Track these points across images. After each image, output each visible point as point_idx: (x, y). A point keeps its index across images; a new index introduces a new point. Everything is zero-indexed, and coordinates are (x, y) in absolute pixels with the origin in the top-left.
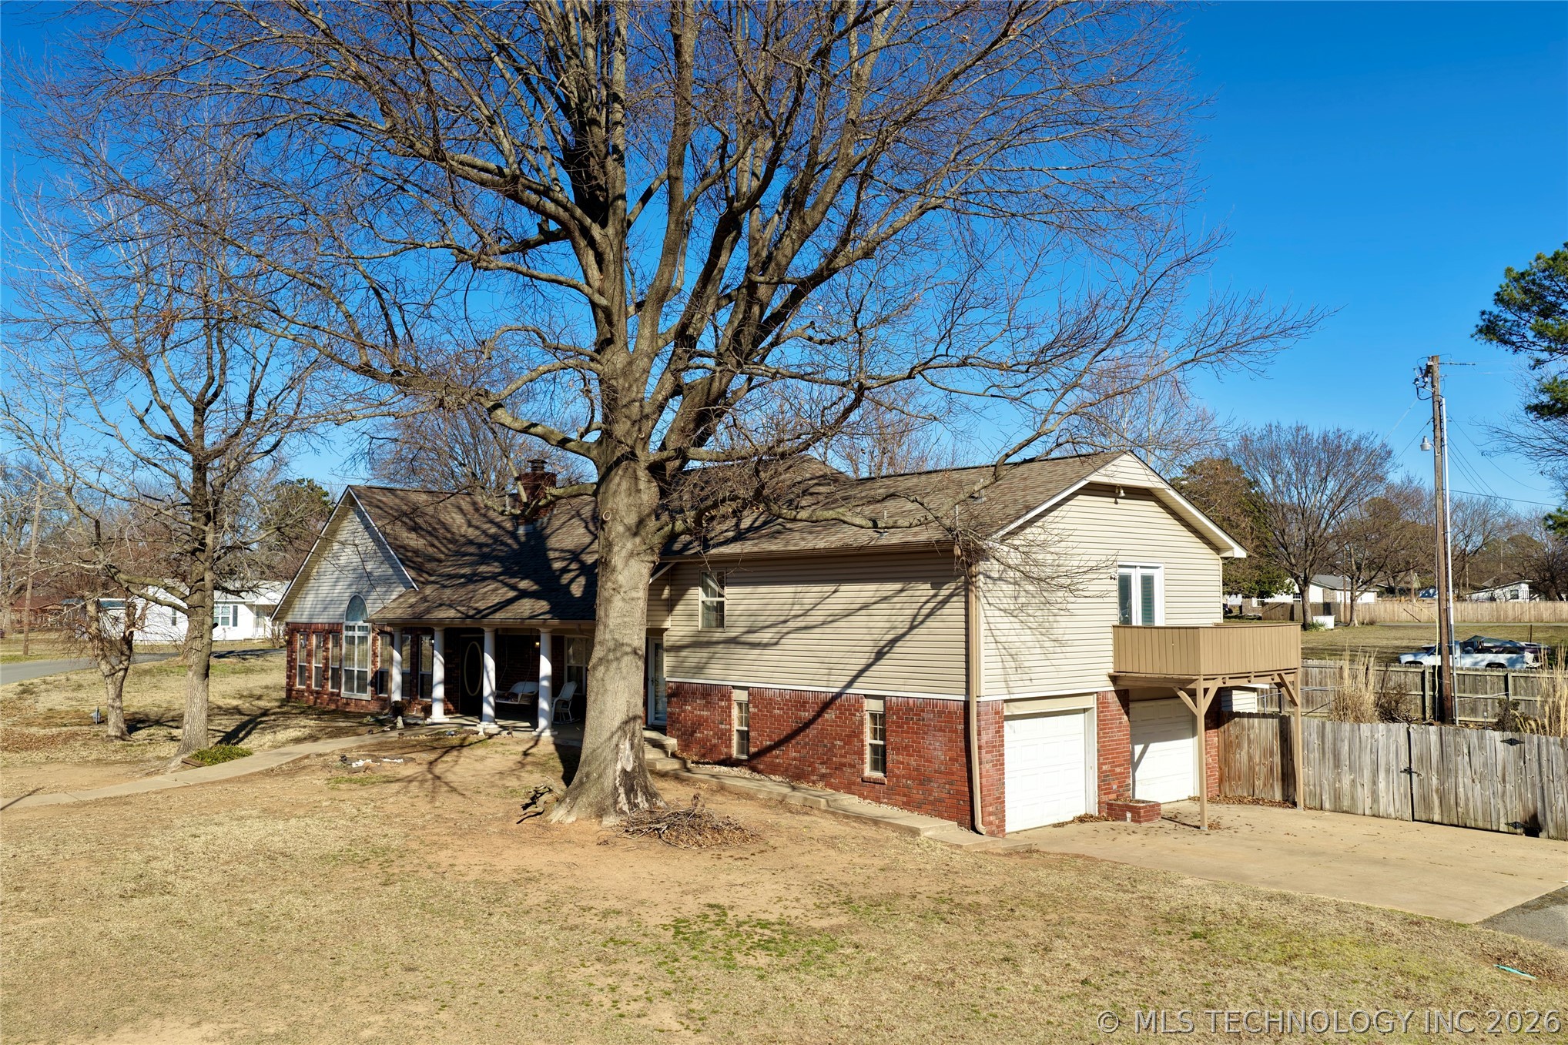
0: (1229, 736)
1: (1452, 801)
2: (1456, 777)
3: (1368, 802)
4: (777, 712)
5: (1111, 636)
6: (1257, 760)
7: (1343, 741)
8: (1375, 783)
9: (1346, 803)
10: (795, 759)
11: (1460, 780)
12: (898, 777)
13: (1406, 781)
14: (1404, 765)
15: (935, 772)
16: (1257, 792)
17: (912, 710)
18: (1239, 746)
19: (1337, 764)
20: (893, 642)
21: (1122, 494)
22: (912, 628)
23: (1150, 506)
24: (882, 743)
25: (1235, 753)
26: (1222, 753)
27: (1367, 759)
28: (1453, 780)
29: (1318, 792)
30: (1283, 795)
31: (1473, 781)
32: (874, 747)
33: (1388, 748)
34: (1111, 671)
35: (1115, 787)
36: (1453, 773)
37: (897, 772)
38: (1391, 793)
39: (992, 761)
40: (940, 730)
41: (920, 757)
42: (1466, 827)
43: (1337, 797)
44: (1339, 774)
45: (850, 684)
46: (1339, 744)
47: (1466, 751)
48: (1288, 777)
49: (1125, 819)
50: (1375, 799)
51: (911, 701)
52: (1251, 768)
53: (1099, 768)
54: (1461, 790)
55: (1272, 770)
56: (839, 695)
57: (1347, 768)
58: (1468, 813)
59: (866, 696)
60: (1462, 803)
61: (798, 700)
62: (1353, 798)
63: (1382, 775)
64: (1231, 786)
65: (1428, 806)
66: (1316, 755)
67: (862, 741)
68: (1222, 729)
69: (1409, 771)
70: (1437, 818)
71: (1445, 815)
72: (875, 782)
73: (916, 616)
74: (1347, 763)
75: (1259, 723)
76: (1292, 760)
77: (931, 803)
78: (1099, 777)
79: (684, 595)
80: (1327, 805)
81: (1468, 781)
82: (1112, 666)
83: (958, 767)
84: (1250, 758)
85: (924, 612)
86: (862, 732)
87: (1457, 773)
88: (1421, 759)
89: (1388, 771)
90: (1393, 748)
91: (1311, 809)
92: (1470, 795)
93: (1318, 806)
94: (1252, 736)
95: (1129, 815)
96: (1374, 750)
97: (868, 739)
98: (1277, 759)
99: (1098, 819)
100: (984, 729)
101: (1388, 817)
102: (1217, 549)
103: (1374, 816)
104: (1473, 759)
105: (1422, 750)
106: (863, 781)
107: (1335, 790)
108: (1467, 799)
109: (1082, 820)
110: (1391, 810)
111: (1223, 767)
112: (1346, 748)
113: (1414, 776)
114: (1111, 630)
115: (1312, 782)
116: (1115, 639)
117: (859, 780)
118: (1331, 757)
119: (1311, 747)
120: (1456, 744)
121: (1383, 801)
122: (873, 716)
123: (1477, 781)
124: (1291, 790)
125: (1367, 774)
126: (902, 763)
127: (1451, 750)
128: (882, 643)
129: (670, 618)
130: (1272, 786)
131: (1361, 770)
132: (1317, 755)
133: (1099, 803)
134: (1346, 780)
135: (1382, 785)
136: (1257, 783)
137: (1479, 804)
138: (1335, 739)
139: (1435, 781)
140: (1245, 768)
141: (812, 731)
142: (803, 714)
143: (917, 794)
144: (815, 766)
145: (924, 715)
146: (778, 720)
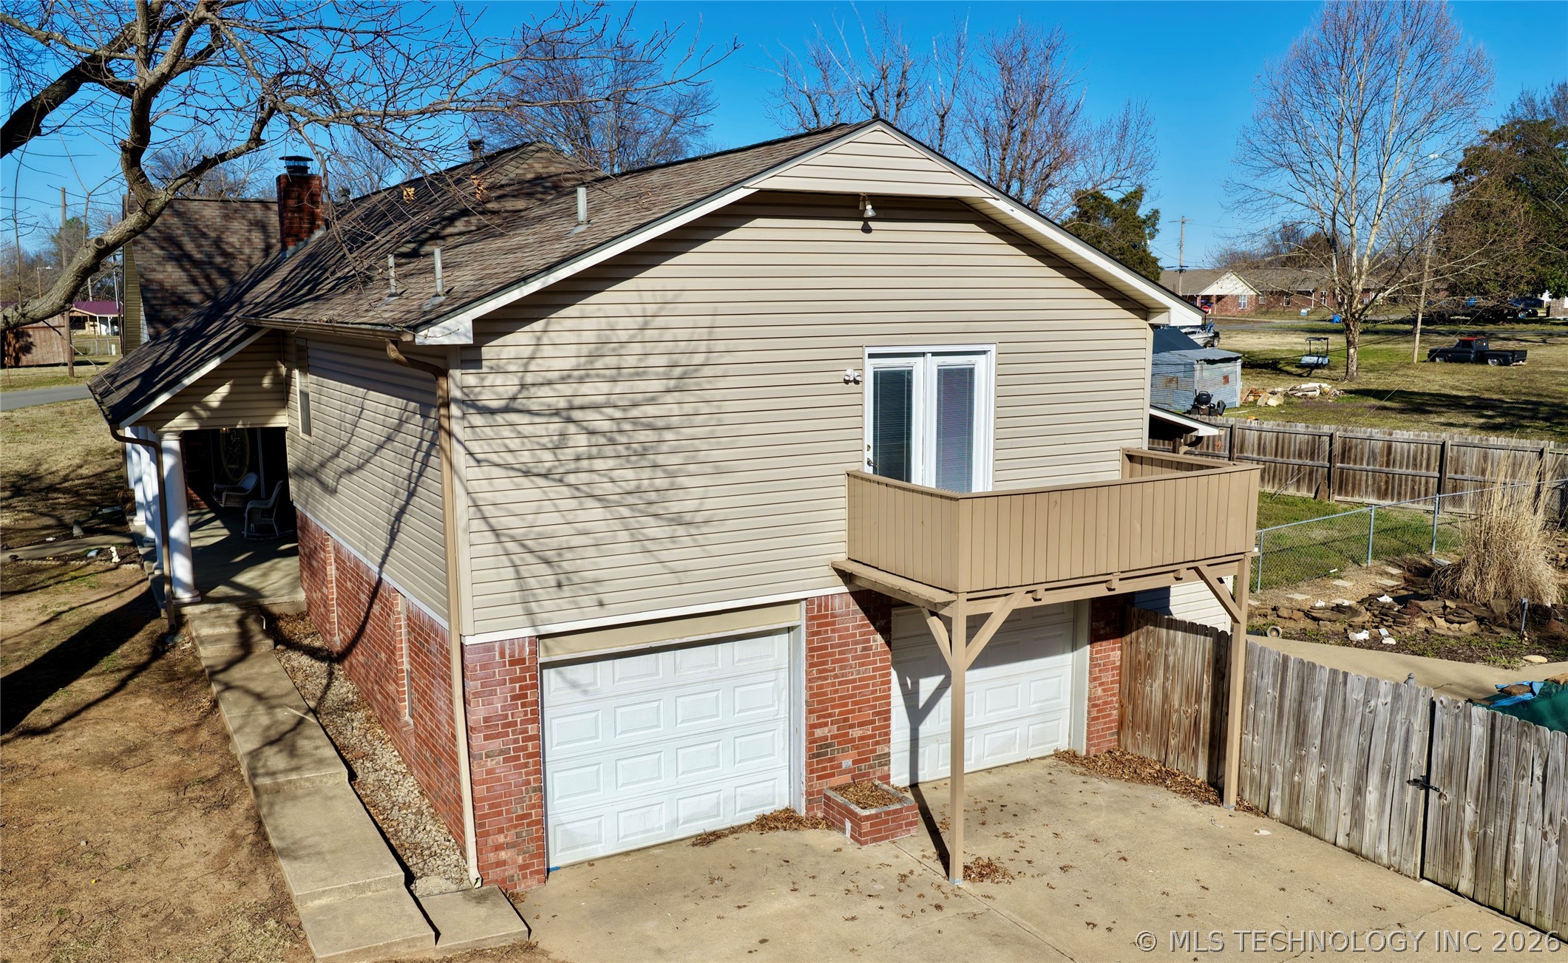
0: (1138, 652)
1: (1498, 863)
2: (1513, 819)
3: (1344, 824)
6: (1176, 703)
7: (1315, 700)
8: (1359, 791)
9: (1307, 817)
10: (362, 664)
11: (1520, 827)
13: (1415, 800)
14: (1417, 771)
15: (444, 749)
17: (423, 631)
18: (1150, 671)
19: (1300, 739)
21: (870, 211)
23: (968, 234)
25: (1144, 684)
26: (1126, 679)
27: (1352, 742)
28: (1506, 823)
29: (1265, 781)
30: (1210, 773)
31: (1545, 835)
33: (1391, 730)
34: (841, 559)
35: (847, 763)
36: (1507, 811)
37: (420, 730)
38: (1386, 818)
39: (501, 752)
41: (433, 714)
42: (1517, 919)
43: (1294, 798)
44: (1301, 758)
45: (382, 563)
46: (1308, 704)
47: (1538, 772)
48: (1220, 743)
49: (844, 831)
50: (1357, 821)
51: (421, 615)
52: (1165, 715)
53: (808, 734)
54: (1518, 846)
55: (1196, 724)
56: (380, 579)
57: (1315, 751)
58: (1526, 894)
59: (395, 588)
60: (1517, 871)
61: (358, 572)
62: (1319, 807)
63: (1374, 779)
64: (1134, 737)
65: (1452, 859)
66: (1267, 715)
67: (397, 662)
68: (1128, 638)
69: (1424, 784)
70: (1465, 886)
71: (1482, 885)
74: (1318, 742)
75: (1184, 640)
76: (1227, 716)
77: (444, 801)
78: (809, 749)
80: (1277, 810)
81: (1532, 832)
84: (1166, 697)
86: (397, 648)
87: (1514, 810)
88: (1449, 768)
89: (1385, 775)
90: (1400, 733)
91: (1249, 809)
92: (1534, 860)
93: (1262, 806)
94: (1171, 659)
95: (849, 825)
98: (1206, 708)
99: (805, 822)
100: (477, 695)
101: (1375, 860)
102: (1142, 309)
103: (1351, 850)
104: (1551, 792)
105: (1452, 750)
106: (401, 727)
107: (1292, 785)
108: (1527, 869)
109: (765, 824)
110: (1383, 849)
111: (1125, 702)
112: (1319, 713)
113: (1433, 795)
115: (1256, 762)
116: (850, 499)
117: (399, 725)
118: (1292, 724)
119: (1262, 698)
120: (1521, 753)
121: (1370, 829)
123: (1552, 839)
124: (1222, 767)
125: (1349, 769)
126: (422, 718)
127: (1509, 763)
130: (1195, 753)
131: (1339, 759)
133: (809, 794)
134: (1313, 773)
135: (1372, 797)
136: (1172, 741)
137: (1550, 884)
138: (1302, 692)
139: (1470, 816)
140: (1156, 713)
141: (368, 629)
142: (362, 597)
143: (435, 777)
144: (373, 685)
145: (431, 644)
146: (350, 597)
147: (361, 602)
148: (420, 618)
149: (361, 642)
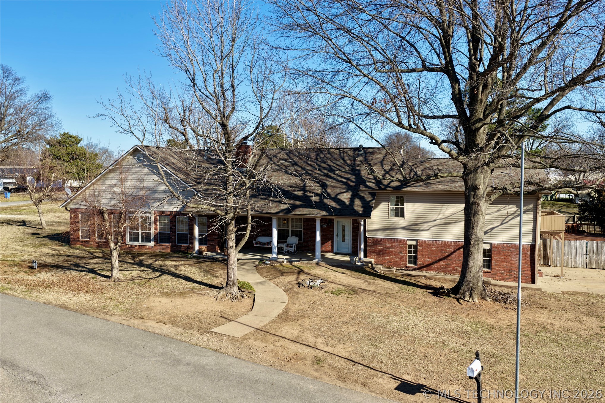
1: (600, 262)
3: (573, 263)
7: (565, 246)
8: (575, 258)
9: (565, 264)
11: (603, 256)
12: (497, 270)
13: (585, 257)
14: (585, 253)
15: (516, 268)
17: (505, 247)
20: (492, 229)
22: (502, 224)
24: (488, 259)
27: (573, 251)
29: (556, 261)
30: (543, 263)
32: (484, 261)
33: (580, 248)
36: (600, 255)
37: (497, 268)
38: (580, 260)
42: (603, 269)
43: (562, 262)
48: (545, 257)
50: (575, 262)
51: (505, 245)
54: (602, 259)
55: (540, 255)
57: (566, 254)
60: (602, 263)
62: (568, 263)
63: (578, 255)
65: (591, 263)
70: (594, 267)
71: (597, 266)
73: (504, 220)
74: (566, 252)
80: (559, 265)
83: (527, 267)
85: (508, 219)
88: (590, 251)
89: (579, 254)
91: (554, 266)
93: (556, 265)
96: (575, 248)
98: (542, 252)
101: (579, 268)
103: (575, 267)
105: (591, 248)
110: (580, 266)
112: (566, 248)
113: (588, 255)
115: (554, 259)
118: (561, 251)
119: (554, 248)
120: (602, 246)
121: (578, 263)
124: (547, 261)
125: (573, 255)
126: (500, 265)
127: (600, 248)
128: (487, 229)
130: (540, 260)
131: (571, 254)
132: (556, 250)
134: (566, 257)
135: (578, 258)
139: (594, 257)
141: (453, 256)
142: (448, 249)
143: (507, 275)
144: (454, 268)
145: (511, 249)
146: (434, 252)
147: (447, 251)
148: (504, 245)
149: (444, 261)
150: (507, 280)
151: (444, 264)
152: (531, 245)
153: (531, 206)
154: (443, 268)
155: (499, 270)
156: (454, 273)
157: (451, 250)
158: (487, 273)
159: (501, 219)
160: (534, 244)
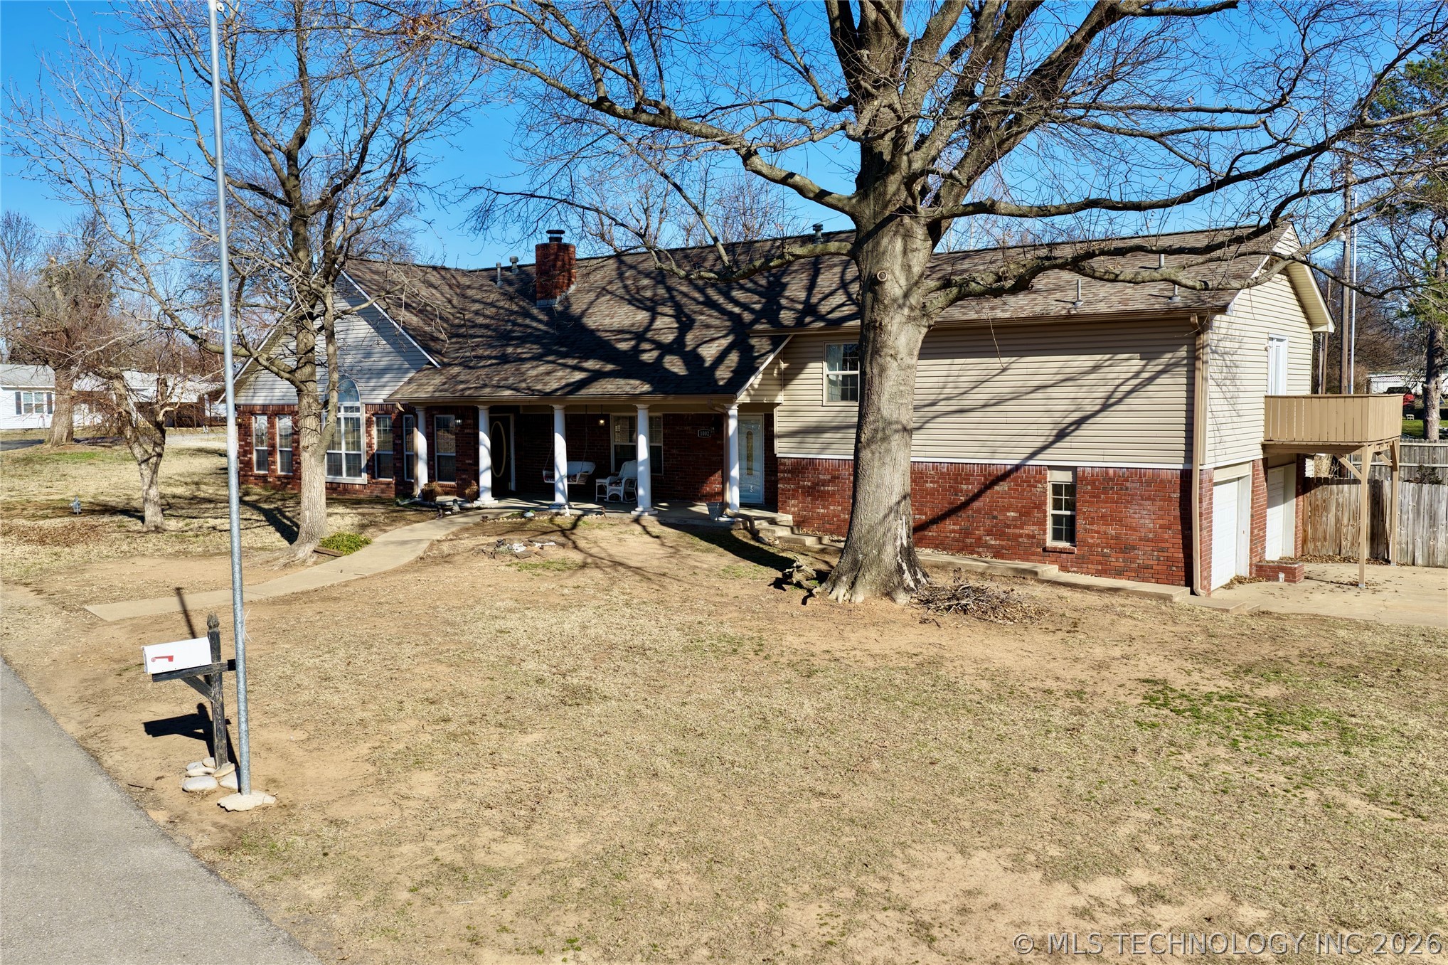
0: (1316, 500)
4: (930, 485)
5: (1263, 406)
6: (1345, 521)
9: (1440, 559)
10: (954, 531)
12: (1091, 546)
15: (1141, 539)
16: (1343, 551)
17: (1111, 479)
18: (1326, 509)
19: (1432, 523)
22: (1105, 407)
23: (1283, 280)
24: (1068, 513)
25: (1321, 516)
29: (1411, 549)
30: (1373, 553)
32: (1057, 519)
34: (1262, 440)
35: (1259, 550)
37: (1091, 541)
39: (1207, 527)
40: (1149, 499)
41: (1122, 525)
43: (1430, 553)
44: (1434, 532)
45: (1032, 455)
46: (1435, 505)
48: (1378, 537)
49: (1277, 579)
51: (1111, 471)
52: (1338, 530)
53: (1252, 533)
56: (1017, 468)
59: (1050, 468)
61: (958, 473)
64: (1315, 546)
67: (1045, 512)
68: (1308, 494)
72: (1062, 551)
75: (1349, 488)
76: (1384, 521)
77: (1135, 570)
78: (1251, 541)
79: (803, 369)
80: (1419, 561)
82: (1262, 434)
83: (1173, 537)
84: (1338, 520)
86: (1045, 503)
91: (1402, 565)
93: (1410, 561)
94: (1340, 500)
95: (1282, 576)
97: (1050, 511)
99: (1251, 580)
100: (1204, 496)
102: (1311, 324)
106: (1045, 550)
107: (1429, 547)
111: (1307, 528)
114: (1263, 400)
115: (1404, 541)
116: (1267, 409)
117: (1040, 550)
118: (1426, 517)
122: (1057, 488)
126: (1098, 532)
129: (783, 393)
132: (1411, 516)
133: (1251, 565)
136: (1344, 543)
138: (1431, 501)
140: (1331, 530)
141: (976, 505)
142: (964, 487)
143: (1116, 561)
144: (980, 539)
145: (1128, 485)
146: (931, 493)
147: (961, 491)
148: (1107, 473)
149: (954, 517)
150: (1118, 574)
151: (957, 528)
152: (1182, 471)
153: (1182, 353)
154: (954, 539)
155: (1098, 545)
156: (979, 554)
157: (970, 488)
158: (1064, 556)
159: (1101, 393)
160: (1188, 467)
